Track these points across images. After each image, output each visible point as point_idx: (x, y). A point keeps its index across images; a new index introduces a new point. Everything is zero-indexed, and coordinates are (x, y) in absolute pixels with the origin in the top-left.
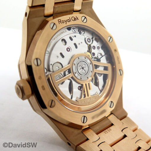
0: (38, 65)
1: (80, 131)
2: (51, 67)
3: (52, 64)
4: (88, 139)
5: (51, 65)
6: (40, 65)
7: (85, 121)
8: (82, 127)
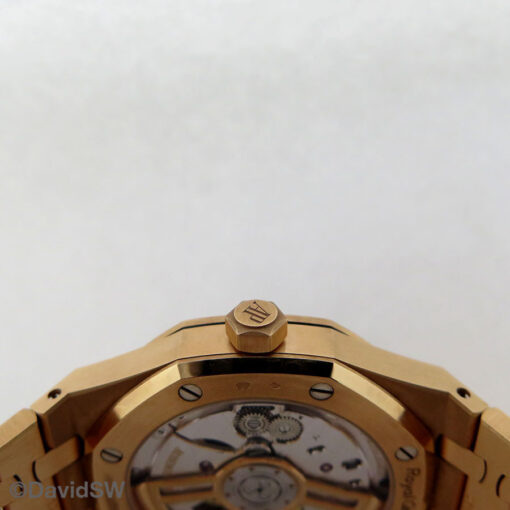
0: (312, 390)
1: (82, 434)
2: (295, 415)
3: (301, 421)
4: (47, 449)
5: (301, 418)
6: (311, 396)
7: (106, 457)
8: (94, 444)
